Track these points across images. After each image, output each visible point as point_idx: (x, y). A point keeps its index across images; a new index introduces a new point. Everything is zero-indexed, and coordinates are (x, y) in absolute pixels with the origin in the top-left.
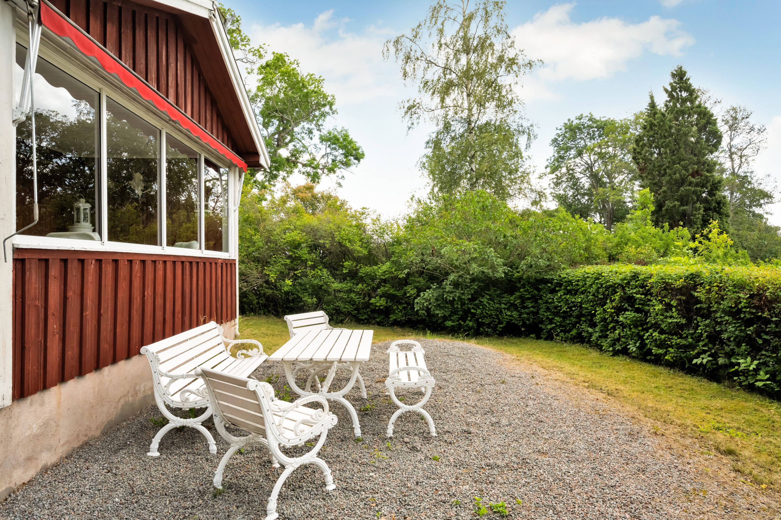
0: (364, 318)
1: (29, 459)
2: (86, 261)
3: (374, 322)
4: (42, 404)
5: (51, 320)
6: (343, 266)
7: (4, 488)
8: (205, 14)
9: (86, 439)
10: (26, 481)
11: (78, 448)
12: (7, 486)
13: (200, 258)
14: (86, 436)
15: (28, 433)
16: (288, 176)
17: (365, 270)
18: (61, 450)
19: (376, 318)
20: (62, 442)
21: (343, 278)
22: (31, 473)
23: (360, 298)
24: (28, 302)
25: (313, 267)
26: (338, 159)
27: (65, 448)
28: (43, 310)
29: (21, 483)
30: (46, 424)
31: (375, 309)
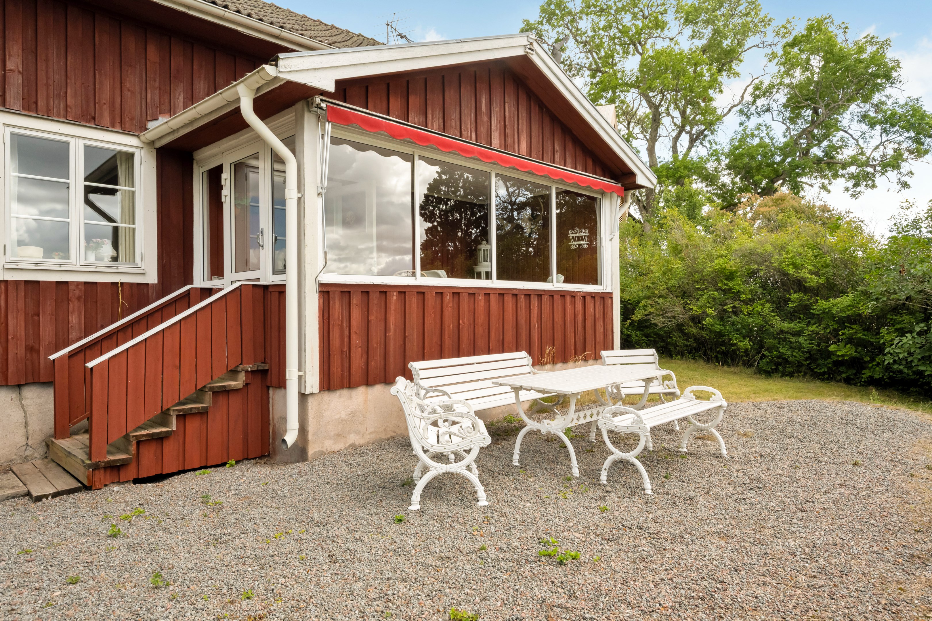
0: (822, 371)
1: (339, 435)
2: (388, 293)
3: (839, 378)
4: (350, 398)
5: (353, 336)
6: (789, 299)
7: (317, 450)
8: (520, 52)
9: (394, 434)
10: (336, 450)
11: (386, 439)
12: (320, 449)
13: (544, 290)
14: (394, 432)
15: (337, 416)
16: (830, 184)
17: (822, 304)
18: (368, 437)
19: (843, 373)
20: (369, 431)
21: (791, 316)
22: (340, 446)
23: (812, 344)
24: (332, 322)
25: (749, 302)
26: (904, 146)
27: (373, 436)
28: (348, 329)
29: (332, 450)
30: (353, 414)
31: (837, 361)
